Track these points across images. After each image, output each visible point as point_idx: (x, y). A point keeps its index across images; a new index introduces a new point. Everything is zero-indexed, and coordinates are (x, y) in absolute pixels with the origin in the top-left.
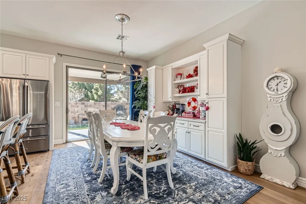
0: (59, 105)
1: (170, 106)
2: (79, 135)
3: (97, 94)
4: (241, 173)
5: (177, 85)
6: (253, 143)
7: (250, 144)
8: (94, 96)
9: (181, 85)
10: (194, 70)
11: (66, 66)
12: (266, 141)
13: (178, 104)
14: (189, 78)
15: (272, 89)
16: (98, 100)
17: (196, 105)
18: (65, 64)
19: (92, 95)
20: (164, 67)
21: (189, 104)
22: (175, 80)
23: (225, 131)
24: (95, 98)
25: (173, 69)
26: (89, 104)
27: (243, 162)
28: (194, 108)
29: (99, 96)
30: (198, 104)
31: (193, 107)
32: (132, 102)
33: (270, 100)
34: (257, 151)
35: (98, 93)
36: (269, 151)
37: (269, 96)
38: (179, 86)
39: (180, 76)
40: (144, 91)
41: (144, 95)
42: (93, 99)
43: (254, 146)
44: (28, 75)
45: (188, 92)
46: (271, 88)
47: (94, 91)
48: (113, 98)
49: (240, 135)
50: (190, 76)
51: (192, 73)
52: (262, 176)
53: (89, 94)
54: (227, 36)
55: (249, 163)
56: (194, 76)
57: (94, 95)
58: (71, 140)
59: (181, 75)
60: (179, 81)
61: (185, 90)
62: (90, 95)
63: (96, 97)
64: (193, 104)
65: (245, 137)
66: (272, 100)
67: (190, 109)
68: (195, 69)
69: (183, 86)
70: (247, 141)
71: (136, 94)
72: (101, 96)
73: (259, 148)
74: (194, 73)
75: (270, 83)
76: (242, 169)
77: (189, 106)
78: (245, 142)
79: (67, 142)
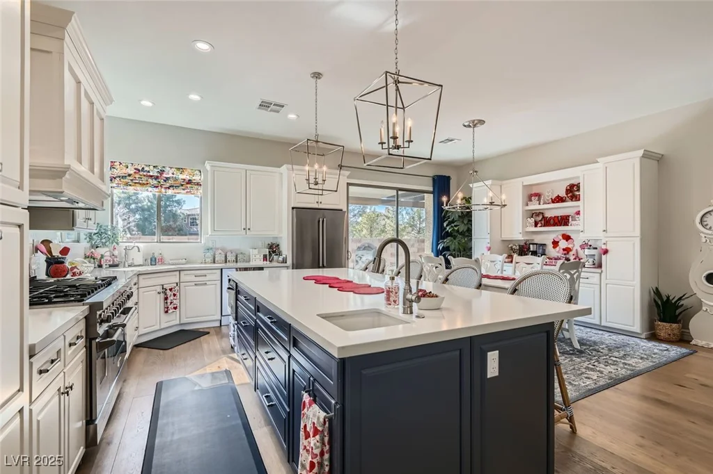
1: (514, 247)
4: (661, 340)
5: (530, 214)
6: (680, 299)
7: (673, 301)
9: (538, 212)
10: (567, 190)
11: (347, 183)
12: (700, 295)
13: (533, 244)
14: (558, 202)
15: (708, 227)
17: (570, 246)
20: (505, 182)
21: (555, 244)
22: (527, 205)
23: (637, 282)
25: (525, 187)
27: (665, 324)
28: (567, 250)
30: (576, 245)
31: (564, 250)
32: (438, 241)
33: (704, 241)
34: (685, 310)
36: (704, 308)
37: (703, 235)
38: (534, 214)
39: (537, 198)
40: (466, 222)
41: (466, 229)
43: (680, 304)
44: (320, 203)
45: (554, 225)
46: (707, 225)
49: (657, 289)
50: (559, 199)
51: (563, 194)
52: (693, 342)
54: (641, 152)
55: (674, 325)
56: (567, 199)
59: (538, 195)
60: (534, 206)
61: (548, 222)
64: (563, 244)
65: (665, 292)
66: (708, 241)
67: (558, 252)
68: (568, 188)
69: (542, 213)
70: (668, 297)
71: (447, 226)
73: (686, 306)
74: (567, 194)
75: (705, 219)
76: (662, 334)
77: (554, 247)
78: (665, 299)
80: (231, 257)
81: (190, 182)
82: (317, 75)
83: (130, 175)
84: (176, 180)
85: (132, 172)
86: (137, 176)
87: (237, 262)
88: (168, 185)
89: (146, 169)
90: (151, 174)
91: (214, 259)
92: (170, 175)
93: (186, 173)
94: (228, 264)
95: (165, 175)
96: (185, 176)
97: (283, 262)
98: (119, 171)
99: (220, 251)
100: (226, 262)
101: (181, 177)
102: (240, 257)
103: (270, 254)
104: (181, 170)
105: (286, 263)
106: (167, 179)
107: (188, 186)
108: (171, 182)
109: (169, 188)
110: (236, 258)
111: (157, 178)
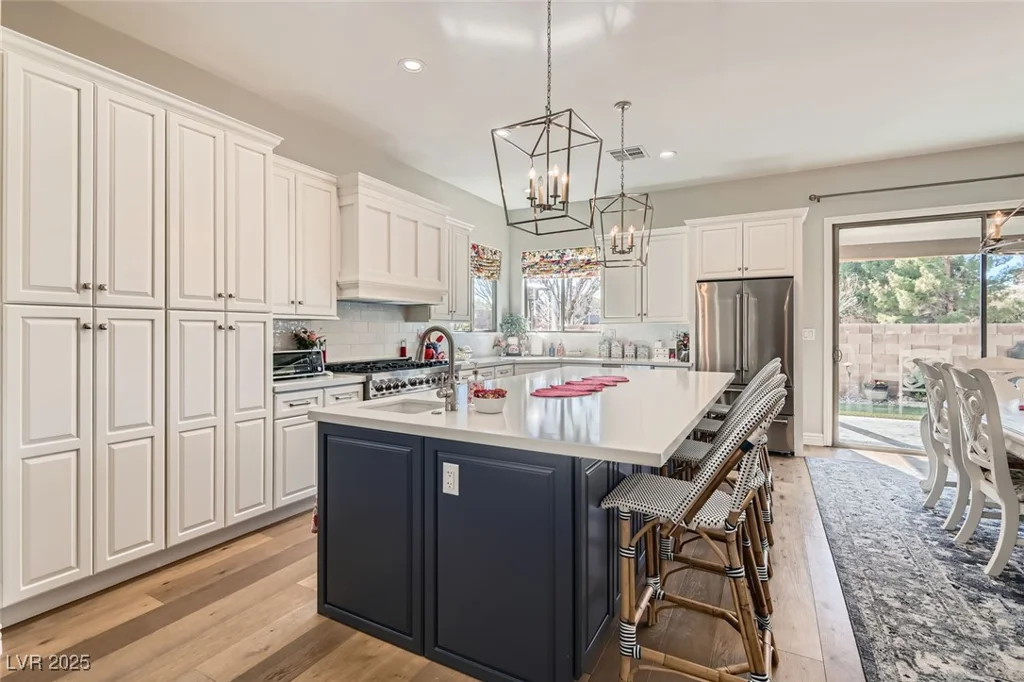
0: (813, 338)
2: (866, 433)
3: (911, 289)
8: (899, 299)
11: (833, 225)
16: (916, 314)
18: (829, 222)
19: (889, 294)
24: (902, 306)
26: (889, 333)
29: (922, 297)
35: (913, 286)
42: (894, 309)
44: (746, 269)
47: (894, 279)
48: (1000, 299)
53: (875, 289)
57: (898, 295)
58: (848, 443)
62: (876, 294)
63: (904, 299)
72: (931, 295)
79: (834, 446)
80: (629, 351)
81: (588, 262)
82: (623, 105)
83: (536, 264)
84: (575, 261)
85: (538, 260)
86: (543, 263)
87: (636, 357)
88: (569, 269)
89: (550, 254)
90: (553, 259)
91: (610, 353)
92: (570, 258)
93: (585, 252)
94: (625, 359)
95: (566, 259)
96: (583, 257)
97: (683, 360)
98: (529, 261)
99: (616, 343)
100: (623, 357)
101: (581, 257)
102: (641, 351)
103: (679, 350)
104: (580, 250)
105: (688, 361)
106: (568, 262)
107: (588, 266)
108: (571, 265)
109: (569, 272)
110: (636, 353)
111: (559, 262)
